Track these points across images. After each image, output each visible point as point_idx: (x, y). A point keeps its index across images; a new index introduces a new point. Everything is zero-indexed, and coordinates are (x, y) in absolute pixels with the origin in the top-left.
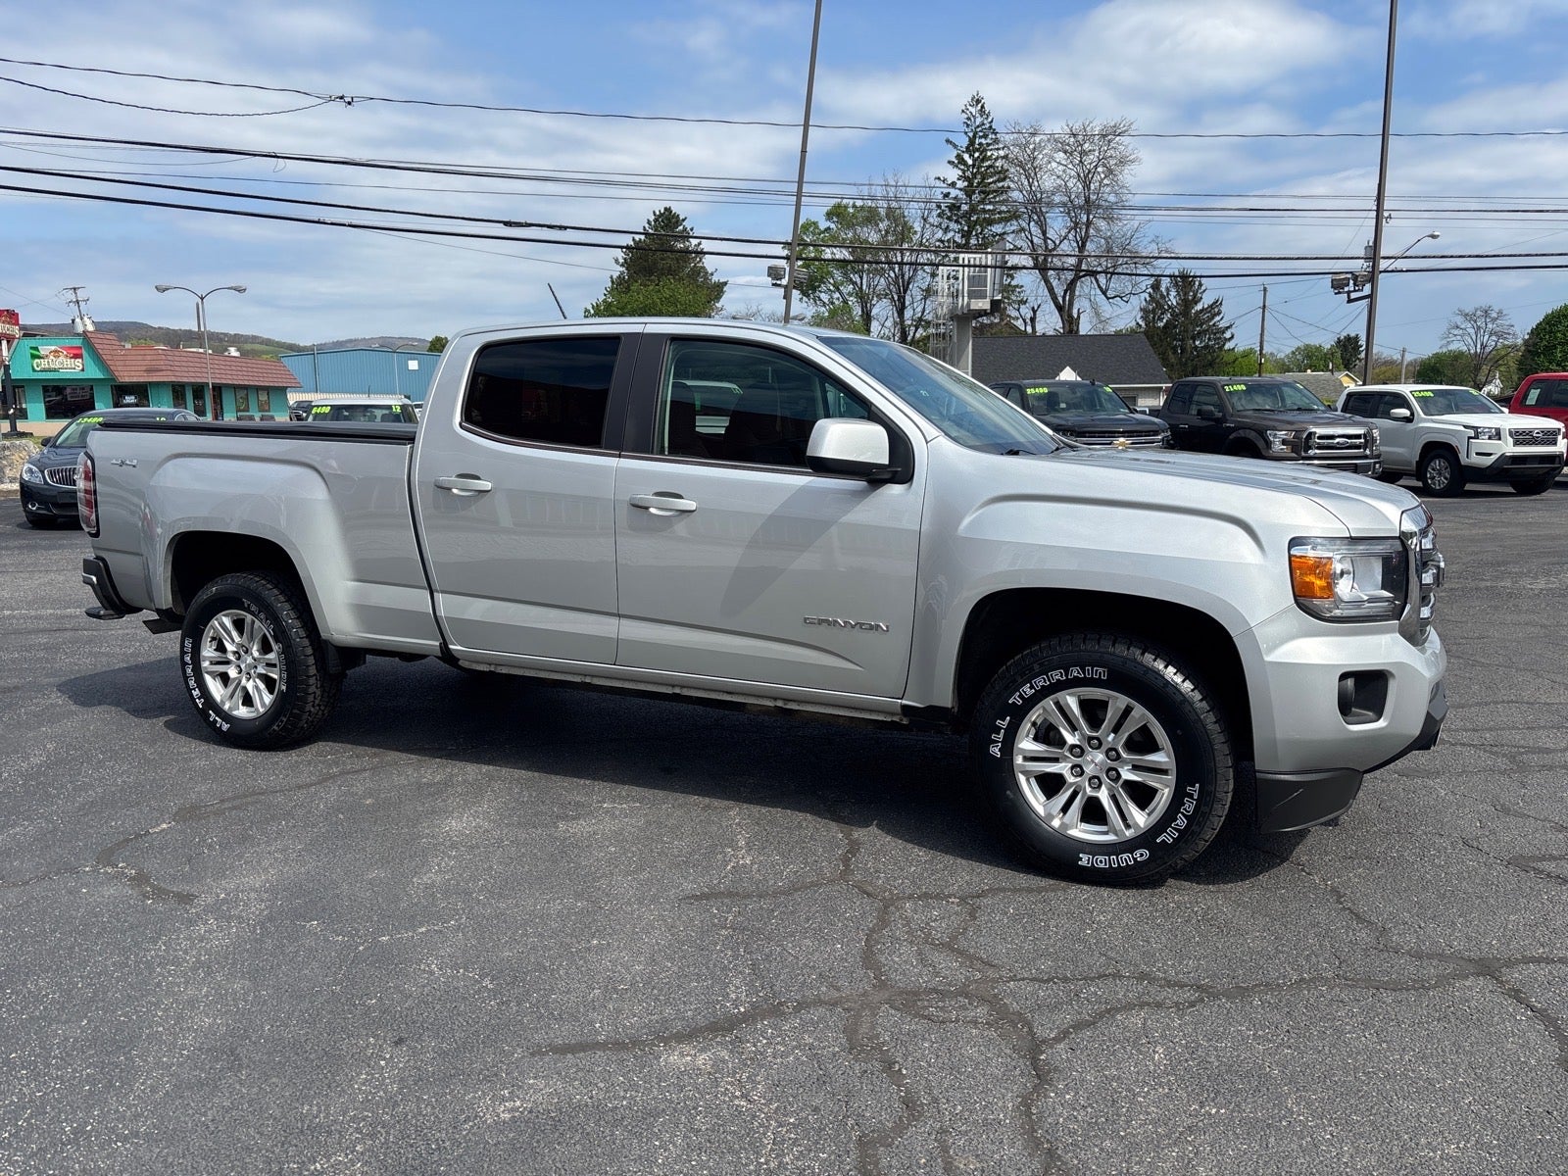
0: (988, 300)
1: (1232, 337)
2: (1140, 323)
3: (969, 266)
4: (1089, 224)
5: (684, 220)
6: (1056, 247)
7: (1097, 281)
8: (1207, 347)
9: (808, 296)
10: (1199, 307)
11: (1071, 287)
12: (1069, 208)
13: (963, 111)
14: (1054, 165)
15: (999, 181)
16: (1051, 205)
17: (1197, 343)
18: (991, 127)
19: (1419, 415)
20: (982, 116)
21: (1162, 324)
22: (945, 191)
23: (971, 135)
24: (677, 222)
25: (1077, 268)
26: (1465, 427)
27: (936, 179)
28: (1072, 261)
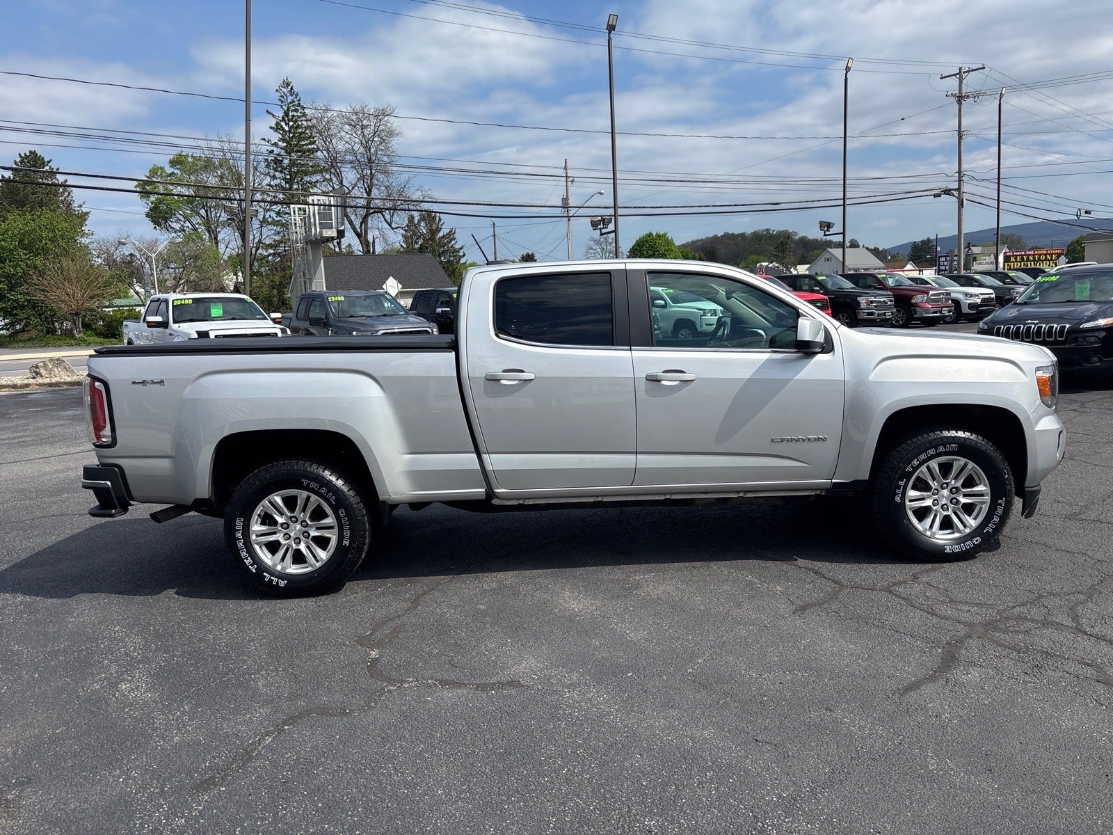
0: (335, 230)
1: (464, 255)
2: (404, 245)
3: (314, 205)
4: (372, 176)
5: (49, 162)
6: (350, 192)
7: (384, 216)
8: (449, 261)
9: (159, 225)
10: (441, 234)
11: (364, 221)
12: (356, 164)
13: (277, 90)
14: (343, 134)
15: (310, 144)
16: (344, 162)
17: (442, 259)
18: (299, 104)
19: (670, 304)
20: (292, 95)
21: (418, 246)
22: (270, 148)
23: (286, 108)
24: (43, 163)
25: (367, 207)
26: (698, 309)
27: (261, 139)
28: (362, 202)
